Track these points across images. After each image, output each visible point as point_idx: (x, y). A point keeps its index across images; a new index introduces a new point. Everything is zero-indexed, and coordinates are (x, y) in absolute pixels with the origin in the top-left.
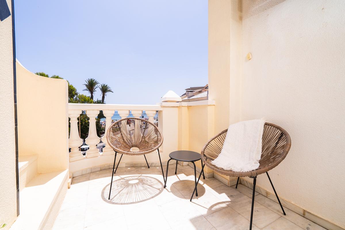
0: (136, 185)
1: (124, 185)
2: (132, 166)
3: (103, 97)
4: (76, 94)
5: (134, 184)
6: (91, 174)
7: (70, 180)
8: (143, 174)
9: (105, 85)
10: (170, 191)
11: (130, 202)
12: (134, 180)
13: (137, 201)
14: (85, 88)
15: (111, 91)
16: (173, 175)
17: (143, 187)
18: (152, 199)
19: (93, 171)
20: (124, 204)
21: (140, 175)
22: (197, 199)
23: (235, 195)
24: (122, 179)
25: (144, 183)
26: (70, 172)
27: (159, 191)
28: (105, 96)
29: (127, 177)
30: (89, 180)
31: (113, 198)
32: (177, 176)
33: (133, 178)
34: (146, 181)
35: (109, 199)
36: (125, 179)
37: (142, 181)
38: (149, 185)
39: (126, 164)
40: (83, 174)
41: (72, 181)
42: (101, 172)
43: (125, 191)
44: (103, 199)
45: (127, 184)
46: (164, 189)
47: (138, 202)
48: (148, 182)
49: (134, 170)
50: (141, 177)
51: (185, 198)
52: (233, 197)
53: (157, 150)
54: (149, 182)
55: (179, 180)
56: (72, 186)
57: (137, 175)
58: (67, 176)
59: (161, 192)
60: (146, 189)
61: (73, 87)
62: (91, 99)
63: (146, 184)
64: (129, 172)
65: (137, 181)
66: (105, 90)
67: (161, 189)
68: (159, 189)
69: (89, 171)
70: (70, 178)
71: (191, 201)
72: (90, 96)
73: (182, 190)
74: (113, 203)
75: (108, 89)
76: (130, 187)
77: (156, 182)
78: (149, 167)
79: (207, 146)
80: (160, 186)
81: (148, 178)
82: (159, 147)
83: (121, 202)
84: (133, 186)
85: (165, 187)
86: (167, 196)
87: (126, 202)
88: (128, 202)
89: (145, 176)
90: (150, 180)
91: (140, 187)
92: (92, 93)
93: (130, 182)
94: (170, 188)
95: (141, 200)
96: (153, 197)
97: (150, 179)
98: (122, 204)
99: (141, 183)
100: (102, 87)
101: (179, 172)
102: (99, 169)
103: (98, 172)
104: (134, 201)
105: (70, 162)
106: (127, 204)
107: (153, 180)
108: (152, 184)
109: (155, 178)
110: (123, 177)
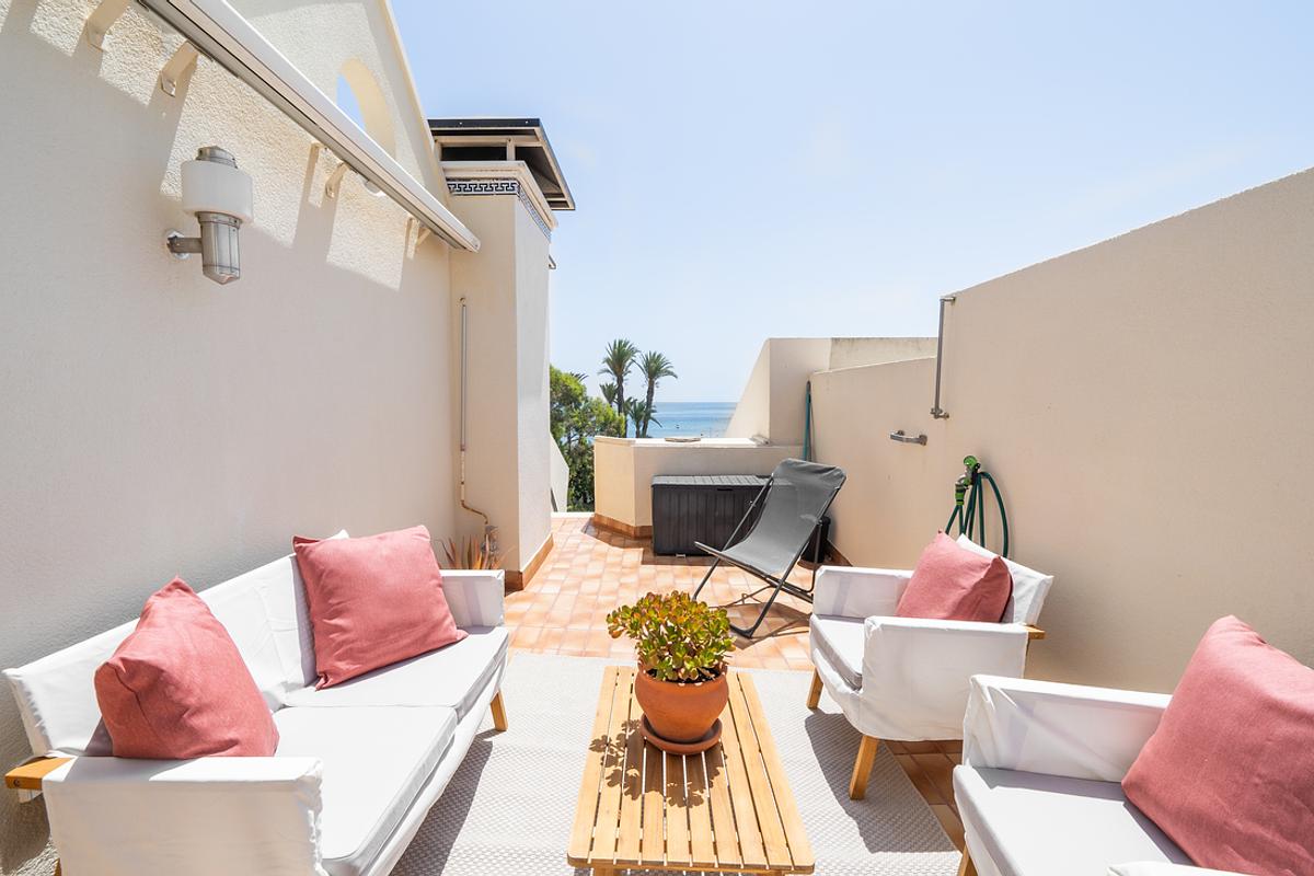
3: (650, 392)
9: (655, 355)
14: (605, 366)
15: (671, 374)
28: (655, 388)
66: (654, 369)
75: (665, 368)
92: (620, 378)
100: (647, 362)
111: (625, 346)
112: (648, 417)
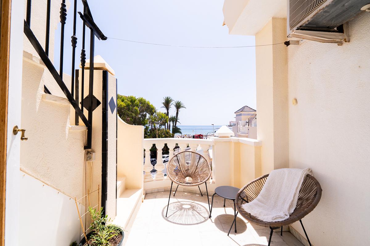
0: (188, 210)
1: (179, 208)
2: (189, 191)
3: (177, 113)
4: (155, 112)
5: (187, 208)
6: (158, 193)
7: (143, 196)
8: (196, 201)
9: (179, 102)
10: (213, 221)
11: (180, 223)
12: (187, 205)
13: (185, 223)
14: (163, 105)
15: (184, 107)
16: (222, 207)
17: (193, 213)
18: (197, 225)
19: (159, 191)
20: (176, 223)
21: (193, 201)
22: (235, 235)
23: (276, 242)
24: (179, 202)
25: (194, 210)
26: (144, 190)
27: (204, 219)
28: (179, 112)
29: (183, 201)
30: (156, 198)
31: (169, 217)
32: (225, 209)
33: (187, 203)
34: (196, 208)
35: (166, 217)
36: (181, 202)
37: (193, 208)
38: (198, 212)
39: (183, 189)
40: (152, 192)
41: (145, 197)
42: (165, 192)
43: (178, 213)
44: (162, 215)
45: (181, 208)
46: (209, 219)
47: (186, 225)
48: (197, 210)
49: (190, 195)
50: (193, 203)
51: (224, 231)
52: (273, 244)
53: (205, 183)
54: (199, 209)
55: (225, 213)
56: (145, 201)
57: (191, 201)
58: (142, 193)
59: (206, 220)
60: (194, 215)
61: (153, 106)
62: (167, 116)
63: (195, 211)
64: (185, 197)
65: (189, 207)
66: (178, 106)
67: (206, 218)
68: (205, 218)
69: (156, 190)
70: (144, 194)
71: (228, 235)
72: (166, 113)
73: (224, 224)
74: (168, 221)
75: (182, 106)
76: (183, 210)
77: (204, 211)
78: (202, 196)
79: (245, 188)
80: (207, 215)
81: (199, 205)
82: (206, 181)
83: (174, 222)
84: (185, 210)
85: (210, 217)
86: (211, 225)
87: (177, 222)
88: (178, 223)
89: (197, 203)
90: (200, 208)
91: (190, 212)
92: (168, 110)
93: (184, 206)
94: (214, 219)
95: (188, 223)
96: (197, 224)
97: (200, 206)
98: (174, 223)
99: (191, 209)
100: (176, 104)
101: (229, 205)
102: (164, 190)
103: (162, 193)
104: (183, 223)
105: (144, 182)
106: (178, 224)
107: (202, 208)
108: (200, 211)
109: (204, 207)
110: (179, 201)
111: (169, 98)
112: (176, 121)
